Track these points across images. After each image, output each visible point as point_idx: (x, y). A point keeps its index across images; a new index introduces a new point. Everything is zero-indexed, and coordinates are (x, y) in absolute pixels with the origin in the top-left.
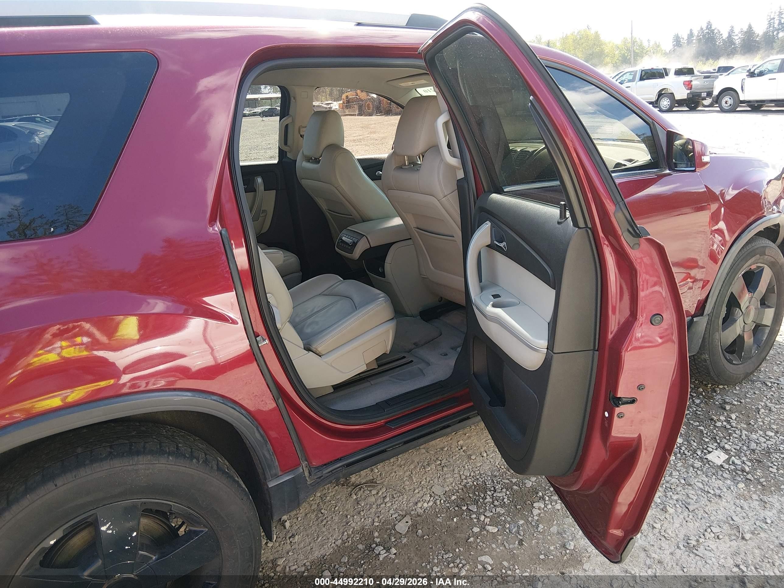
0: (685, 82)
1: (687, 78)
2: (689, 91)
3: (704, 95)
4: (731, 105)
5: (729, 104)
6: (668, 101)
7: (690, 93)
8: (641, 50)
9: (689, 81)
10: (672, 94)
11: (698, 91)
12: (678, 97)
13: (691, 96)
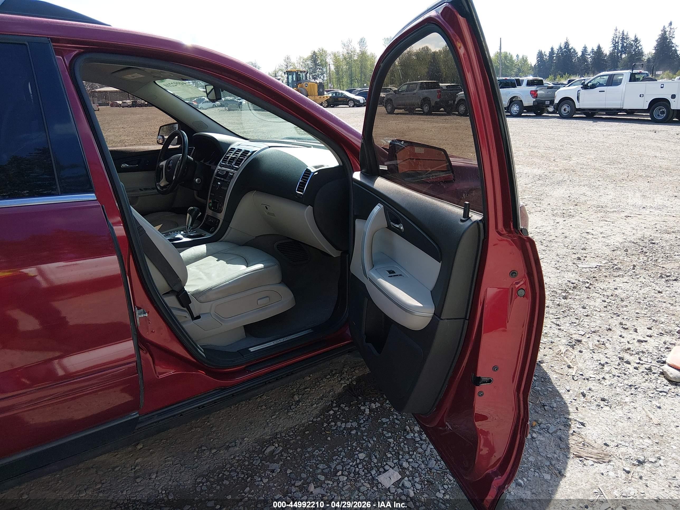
0: (531, 91)
1: (533, 88)
2: (534, 100)
3: (547, 103)
4: (568, 112)
5: (567, 111)
6: (517, 107)
7: (536, 101)
8: (511, 63)
9: (534, 91)
10: (521, 101)
11: (543, 100)
12: (526, 104)
13: (536, 104)
